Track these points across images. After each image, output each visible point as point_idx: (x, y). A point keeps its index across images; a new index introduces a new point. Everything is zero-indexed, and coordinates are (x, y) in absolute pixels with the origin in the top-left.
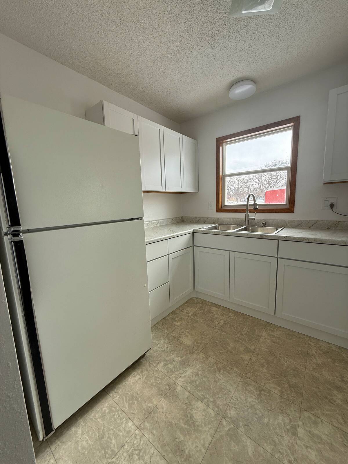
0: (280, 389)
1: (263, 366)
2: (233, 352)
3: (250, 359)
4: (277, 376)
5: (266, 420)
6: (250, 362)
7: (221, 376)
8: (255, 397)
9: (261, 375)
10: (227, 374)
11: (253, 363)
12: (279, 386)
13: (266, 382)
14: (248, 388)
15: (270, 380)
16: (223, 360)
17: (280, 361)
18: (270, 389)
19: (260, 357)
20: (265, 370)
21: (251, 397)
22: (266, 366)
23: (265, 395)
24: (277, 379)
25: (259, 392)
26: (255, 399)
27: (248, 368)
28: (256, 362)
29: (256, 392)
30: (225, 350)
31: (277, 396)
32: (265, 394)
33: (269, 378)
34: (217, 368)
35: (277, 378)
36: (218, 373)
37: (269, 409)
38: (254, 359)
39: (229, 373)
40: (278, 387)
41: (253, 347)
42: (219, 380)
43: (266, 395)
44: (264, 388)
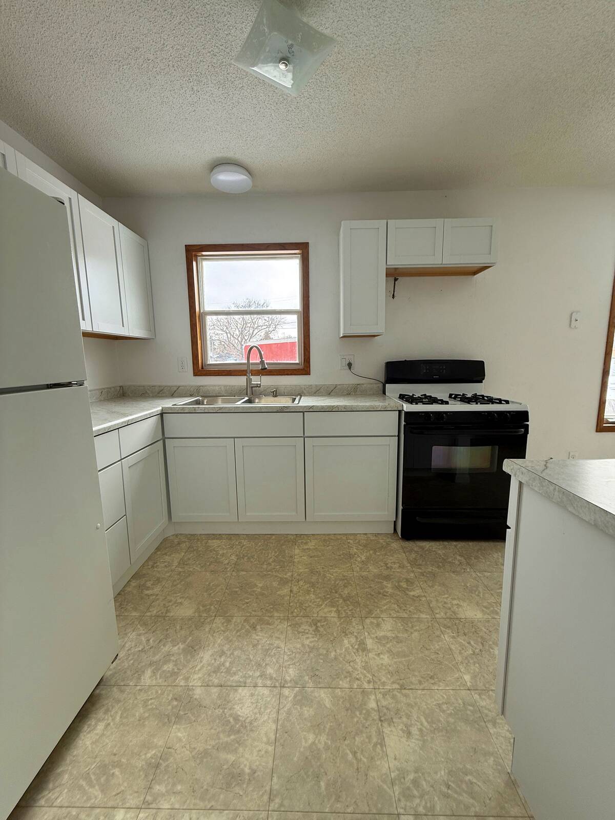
0: (335, 609)
1: (308, 592)
2: (265, 592)
3: (291, 591)
4: (328, 596)
5: (333, 654)
6: (292, 595)
7: (259, 633)
8: (312, 636)
9: (310, 604)
10: (267, 627)
11: (296, 594)
12: (333, 606)
13: (318, 610)
14: (300, 630)
15: (321, 605)
16: (255, 611)
17: (325, 577)
18: (326, 616)
19: (301, 583)
20: (312, 596)
21: (308, 638)
22: (312, 590)
23: (322, 626)
24: (329, 600)
25: (314, 628)
26: (313, 637)
27: (292, 604)
28: (299, 592)
29: (311, 629)
30: (252, 596)
31: (335, 619)
32: (322, 624)
33: (320, 603)
34: (251, 627)
35: (329, 598)
36: (254, 632)
37: (332, 639)
38: (295, 589)
39: (269, 624)
40: (333, 609)
41: (290, 574)
42: (258, 641)
43: (324, 625)
44: (319, 618)
